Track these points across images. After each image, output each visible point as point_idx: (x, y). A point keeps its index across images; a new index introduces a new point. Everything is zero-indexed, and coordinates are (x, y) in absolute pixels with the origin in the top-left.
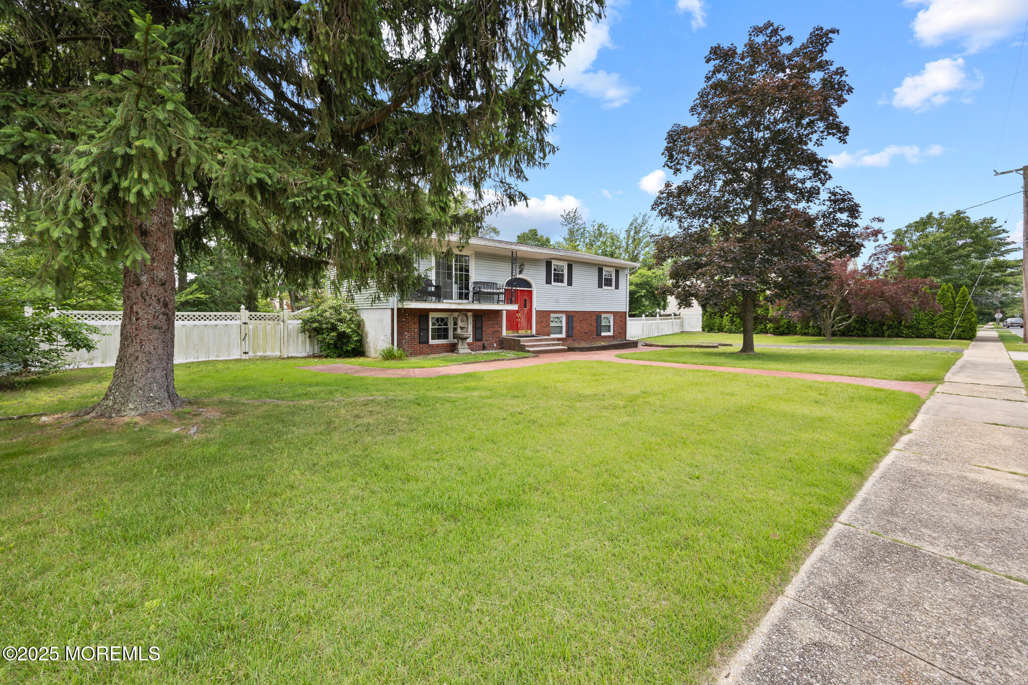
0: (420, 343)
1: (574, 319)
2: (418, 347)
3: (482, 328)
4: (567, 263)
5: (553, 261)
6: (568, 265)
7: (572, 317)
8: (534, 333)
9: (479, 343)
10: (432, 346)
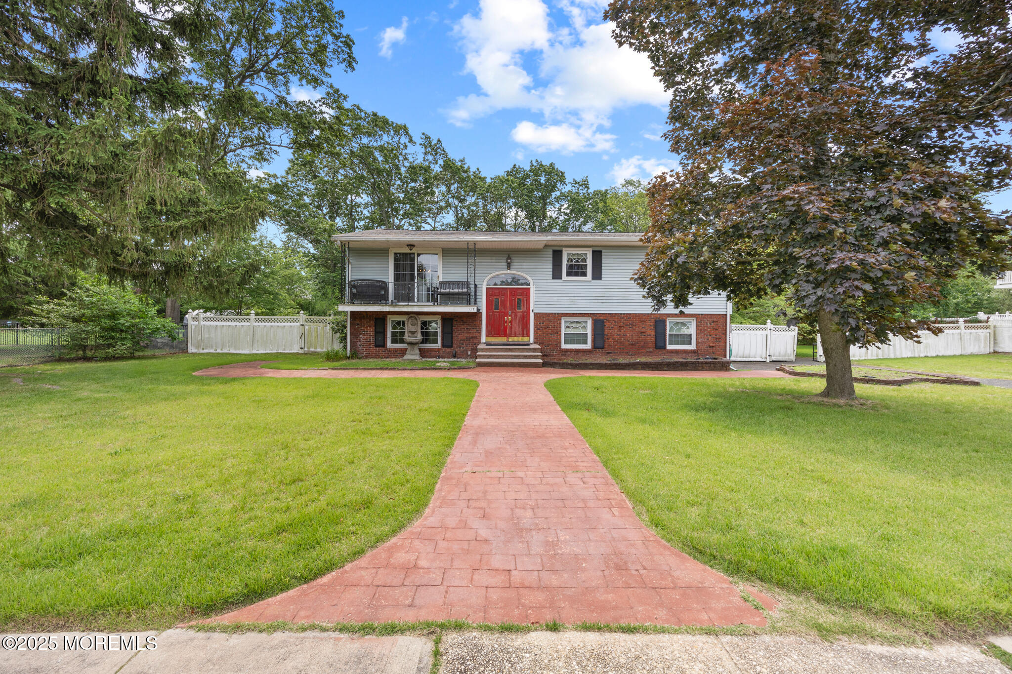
0: (376, 346)
1: (607, 324)
2: (374, 350)
3: (452, 333)
4: (591, 250)
5: (564, 249)
6: (593, 252)
7: (602, 322)
8: (532, 341)
9: (449, 350)
10: (390, 350)
